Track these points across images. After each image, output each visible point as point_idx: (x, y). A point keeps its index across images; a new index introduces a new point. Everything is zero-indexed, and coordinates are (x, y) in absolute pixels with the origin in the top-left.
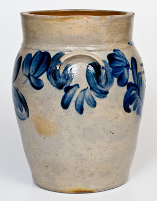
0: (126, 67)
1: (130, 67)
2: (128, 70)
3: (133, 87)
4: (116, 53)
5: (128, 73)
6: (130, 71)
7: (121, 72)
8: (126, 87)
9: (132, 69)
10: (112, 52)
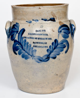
0: (16, 32)
1: (19, 32)
2: (16, 33)
3: (17, 43)
4: (16, 24)
5: (16, 35)
6: (17, 35)
7: (13, 34)
8: (13, 41)
9: (19, 34)
10: (15, 24)
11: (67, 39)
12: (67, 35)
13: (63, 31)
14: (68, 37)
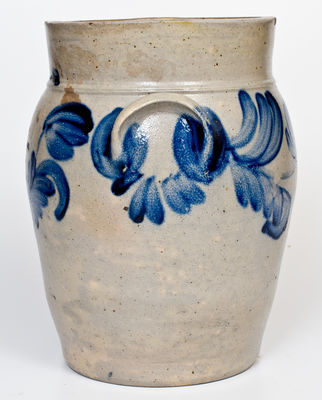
11: (61, 163)
12: (64, 146)
13: (56, 127)
14: (69, 156)
